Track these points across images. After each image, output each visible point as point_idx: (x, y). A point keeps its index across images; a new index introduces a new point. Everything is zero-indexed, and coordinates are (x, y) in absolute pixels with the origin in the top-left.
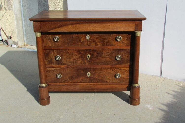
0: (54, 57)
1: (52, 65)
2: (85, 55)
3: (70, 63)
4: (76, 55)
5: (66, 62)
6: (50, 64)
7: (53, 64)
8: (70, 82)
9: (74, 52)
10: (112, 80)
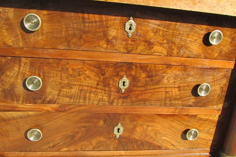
0: (20, 81)
1: (15, 104)
2: (114, 80)
3: (67, 100)
4: (88, 77)
5: (58, 95)
6: (9, 101)
7: (18, 100)
8: (66, 149)
9: (83, 68)
10: (174, 143)
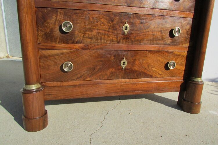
0: (57, 27)
1: (54, 44)
3: (89, 41)
4: (103, 23)
5: (83, 37)
6: (49, 42)
7: (56, 41)
8: (89, 79)
9: (99, 17)
10: (160, 73)
